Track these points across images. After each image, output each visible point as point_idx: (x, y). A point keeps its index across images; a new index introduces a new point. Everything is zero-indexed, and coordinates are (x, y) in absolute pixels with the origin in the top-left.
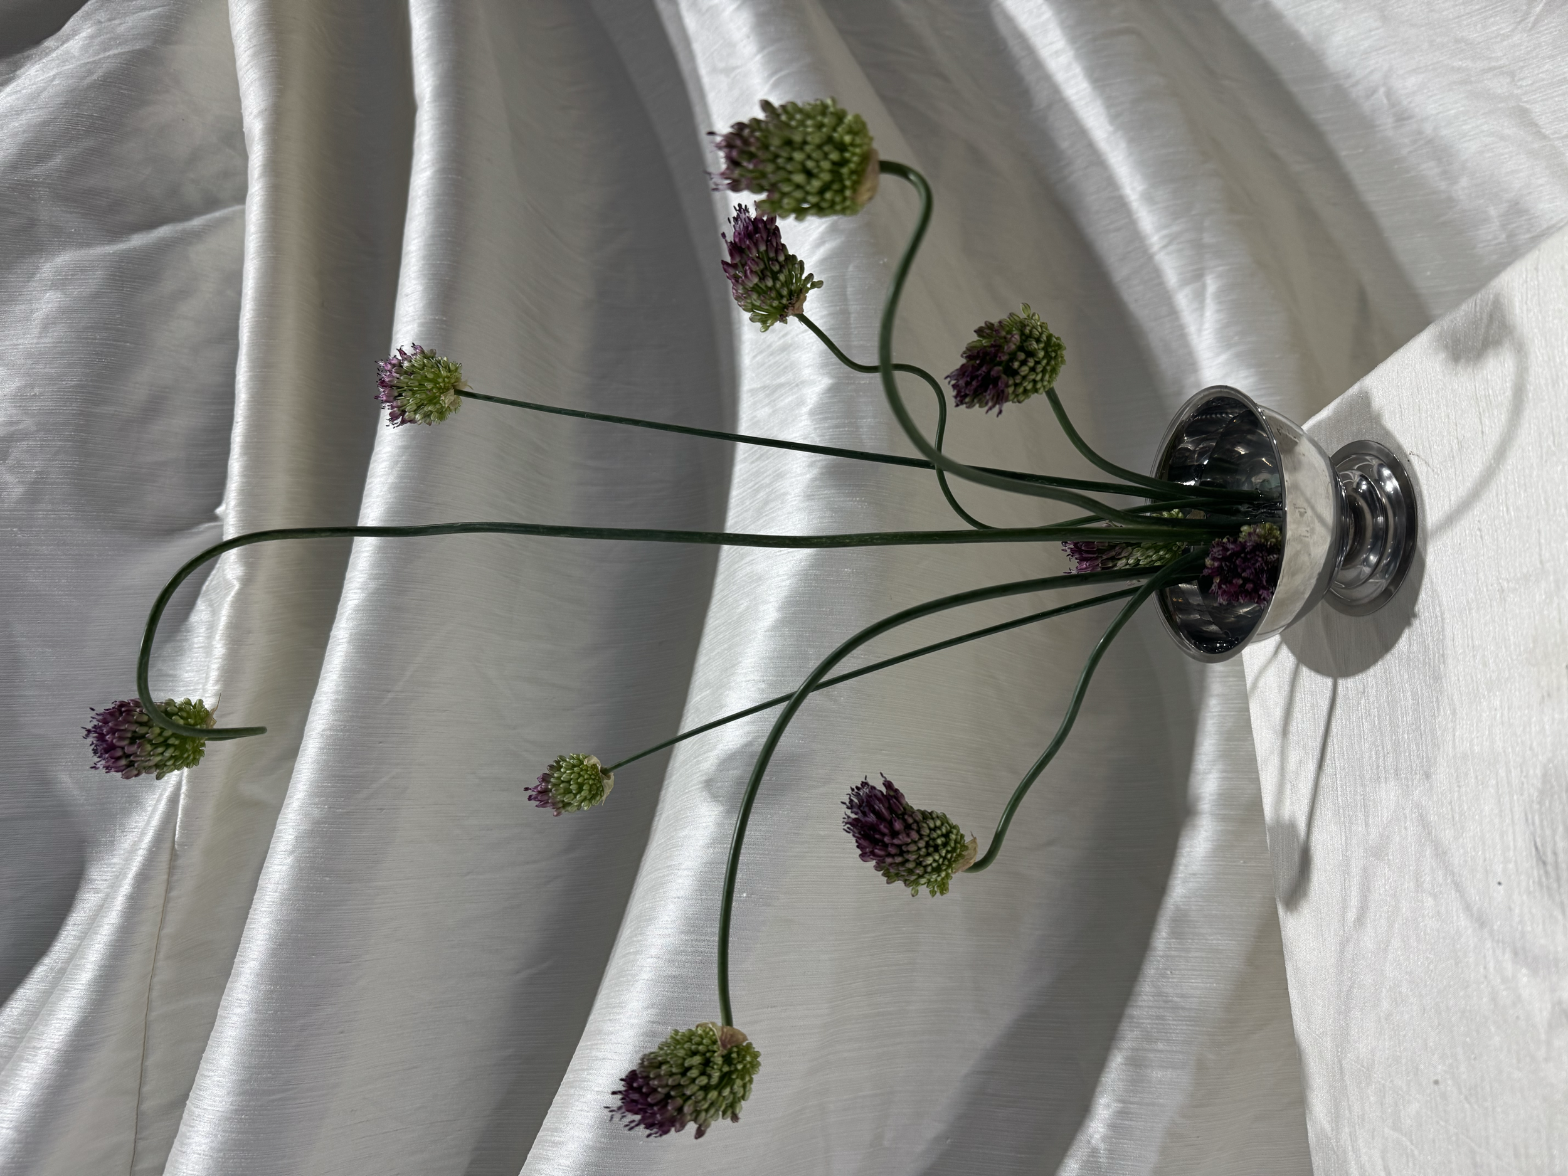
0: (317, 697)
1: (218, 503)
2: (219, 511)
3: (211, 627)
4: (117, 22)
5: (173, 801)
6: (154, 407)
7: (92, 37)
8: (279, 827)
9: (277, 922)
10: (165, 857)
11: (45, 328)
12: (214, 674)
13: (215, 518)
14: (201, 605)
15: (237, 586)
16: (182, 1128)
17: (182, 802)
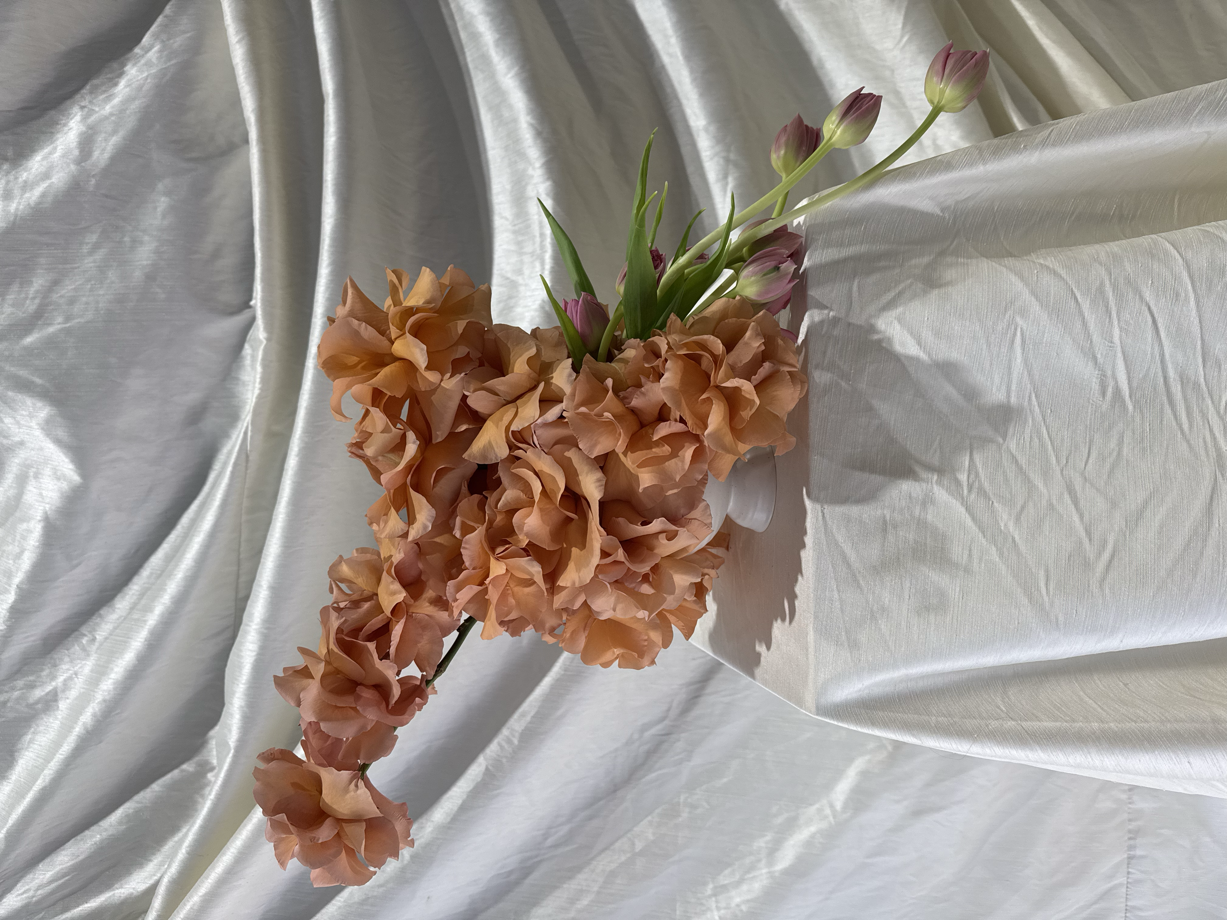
0: (302, 392)
1: (250, 299)
2: (252, 303)
3: (254, 358)
4: (171, 41)
5: (246, 433)
6: (216, 254)
7: (160, 51)
8: (291, 445)
9: (294, 482)
10: (243, 457)
11: (164, 217)
12: (258, 380)
13: (250, 307)
14: (247, 346)
15: (265, 342)
16: (262, 560)
17: (249, 434)
